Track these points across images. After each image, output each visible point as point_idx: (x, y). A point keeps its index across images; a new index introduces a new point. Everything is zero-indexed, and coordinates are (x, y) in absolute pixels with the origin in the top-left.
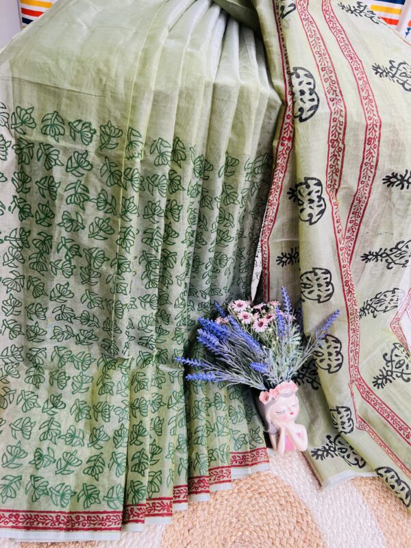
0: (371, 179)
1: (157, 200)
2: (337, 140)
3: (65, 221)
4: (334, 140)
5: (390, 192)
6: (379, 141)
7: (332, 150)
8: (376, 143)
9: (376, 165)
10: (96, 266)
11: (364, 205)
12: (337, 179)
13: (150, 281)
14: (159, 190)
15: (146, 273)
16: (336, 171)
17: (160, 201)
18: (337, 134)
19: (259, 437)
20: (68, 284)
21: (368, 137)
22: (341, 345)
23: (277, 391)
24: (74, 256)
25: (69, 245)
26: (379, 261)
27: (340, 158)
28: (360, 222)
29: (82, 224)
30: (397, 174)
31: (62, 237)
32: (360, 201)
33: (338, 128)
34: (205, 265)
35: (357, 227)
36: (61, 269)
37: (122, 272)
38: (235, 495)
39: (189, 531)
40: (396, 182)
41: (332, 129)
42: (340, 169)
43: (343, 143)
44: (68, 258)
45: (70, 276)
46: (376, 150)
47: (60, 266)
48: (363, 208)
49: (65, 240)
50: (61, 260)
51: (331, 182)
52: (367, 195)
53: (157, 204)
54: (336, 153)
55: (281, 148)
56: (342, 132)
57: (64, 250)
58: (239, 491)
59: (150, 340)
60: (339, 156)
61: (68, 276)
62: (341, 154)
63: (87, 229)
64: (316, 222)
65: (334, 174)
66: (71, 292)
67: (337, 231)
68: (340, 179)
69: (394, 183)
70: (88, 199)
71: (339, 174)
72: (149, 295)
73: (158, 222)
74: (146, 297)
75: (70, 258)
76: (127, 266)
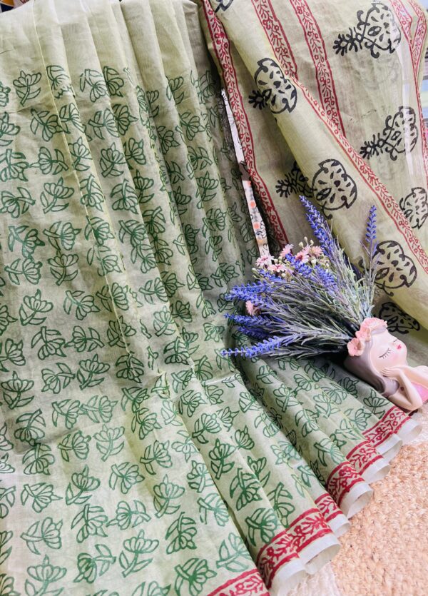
0: (322, 50)
1: (110, 143)
2: (269, 19)
3: (7, 205)
4: (267, 21)
5: (348, 60)
6: (308, 8)
7: (269, 32)
8: (307, 10)
9: (319, 32)
10: (68, 247)
11: (330, 84)
12: (290, 60)
13: (145, 260)
14: (108, 129)
15: (134, 252)
16: (285, 52)
17: (114, 143)
18: (265, 13)
19: (380, 399)
20: (39, 292)
21: (296, 7)
22: (400, 246)
23: (365, 329)
24: (33, 248)
25: (23, 236)
26: (380, 154)
27: (282, 37)
28: (338, 109)
29: (30, 199)
30: (343, 35)
31: (10, 227)
32: (325, 81)
33: (263, 7)
34: (200, 232)
35: (338, 117)
36: (23, 272)
37: (103, 240)
38: (400, 486)
39: (372, 558)
40: (347, 45)
41: (258, 10)
42: (287, 47)
43: (276, 20)
44: (27, 255)
45: (38, 279)
46: (310, 17)
47: (20, 268)
48: (331, 89)
49: (15, 230)
50: (18, 260)
51: (287, 67)
52: (328, 71)
53: (113, 149)
54: (275, 34)
55: (218, 47)
56: (269, 9)
57: (18, 246)
58: (403, 479)
59: (178, 347)
60: (280, 34)
61: (36, 281)
62: (280, 31)
63: (38, 202)
64: (294, 106)
65: (285, 57)
66: (47, 303)
67: (320, 115)
68: (293, 59)
69: (346, 47)
70: (28, 166)
71: (289, 54)
72: (151, 281)
73: (122, 172)
74: (148, 287)
75: (30, 254)
76: (106, 230)
